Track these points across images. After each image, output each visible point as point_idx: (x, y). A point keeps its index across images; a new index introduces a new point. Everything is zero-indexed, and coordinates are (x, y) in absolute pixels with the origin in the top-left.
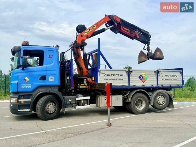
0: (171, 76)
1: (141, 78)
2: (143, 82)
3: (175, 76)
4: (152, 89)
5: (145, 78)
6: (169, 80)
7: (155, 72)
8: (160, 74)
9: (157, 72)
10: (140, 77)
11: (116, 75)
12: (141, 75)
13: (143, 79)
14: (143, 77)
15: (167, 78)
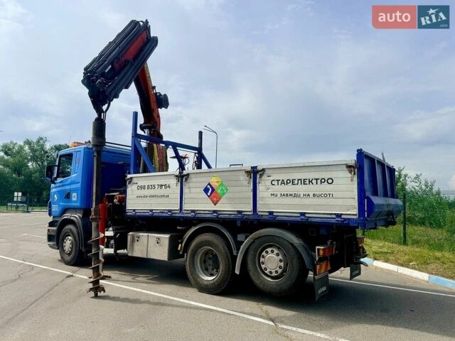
0: (304, 182)
1: (210, 192)
2: (213, 202)
3: (323, 181)
4: (239, 224)
5: (219, 191)
6: (296, 196)
7: (247, 172)
8: (264, 177)
9: (255, 173)
10: (206, 190)
11: (157, 187)
12: (209, 184)
13: (213, 194)
14: (213, 190)
15: (290, 188)
